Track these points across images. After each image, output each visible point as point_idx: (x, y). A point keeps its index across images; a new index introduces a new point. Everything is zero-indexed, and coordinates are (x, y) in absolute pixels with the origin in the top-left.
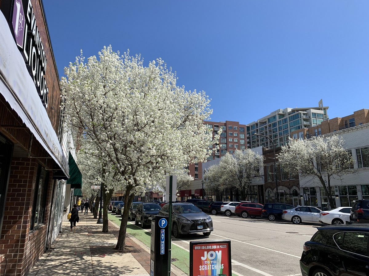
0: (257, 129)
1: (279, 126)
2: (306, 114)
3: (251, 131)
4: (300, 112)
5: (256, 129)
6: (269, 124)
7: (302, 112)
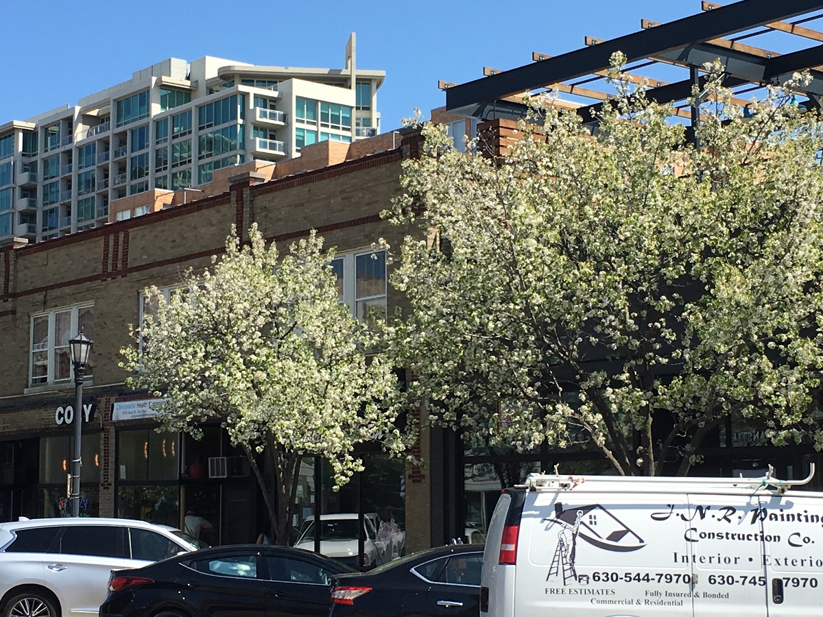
0: (68, 147)
1: (159, 146)
2: (273, 100)
3: (41, 155)
4: (242, 88)
5: (62, 149)
6: (121, 129)
7: (252, 90)
